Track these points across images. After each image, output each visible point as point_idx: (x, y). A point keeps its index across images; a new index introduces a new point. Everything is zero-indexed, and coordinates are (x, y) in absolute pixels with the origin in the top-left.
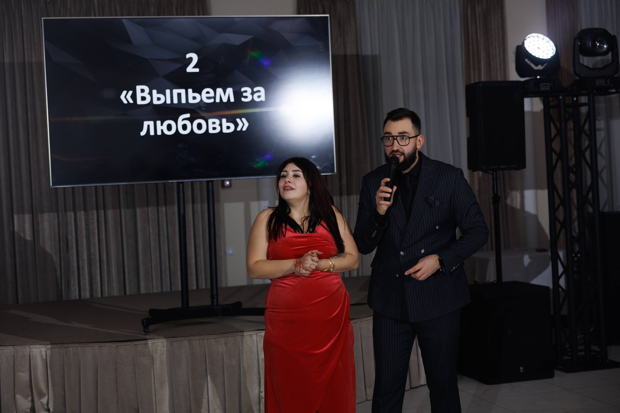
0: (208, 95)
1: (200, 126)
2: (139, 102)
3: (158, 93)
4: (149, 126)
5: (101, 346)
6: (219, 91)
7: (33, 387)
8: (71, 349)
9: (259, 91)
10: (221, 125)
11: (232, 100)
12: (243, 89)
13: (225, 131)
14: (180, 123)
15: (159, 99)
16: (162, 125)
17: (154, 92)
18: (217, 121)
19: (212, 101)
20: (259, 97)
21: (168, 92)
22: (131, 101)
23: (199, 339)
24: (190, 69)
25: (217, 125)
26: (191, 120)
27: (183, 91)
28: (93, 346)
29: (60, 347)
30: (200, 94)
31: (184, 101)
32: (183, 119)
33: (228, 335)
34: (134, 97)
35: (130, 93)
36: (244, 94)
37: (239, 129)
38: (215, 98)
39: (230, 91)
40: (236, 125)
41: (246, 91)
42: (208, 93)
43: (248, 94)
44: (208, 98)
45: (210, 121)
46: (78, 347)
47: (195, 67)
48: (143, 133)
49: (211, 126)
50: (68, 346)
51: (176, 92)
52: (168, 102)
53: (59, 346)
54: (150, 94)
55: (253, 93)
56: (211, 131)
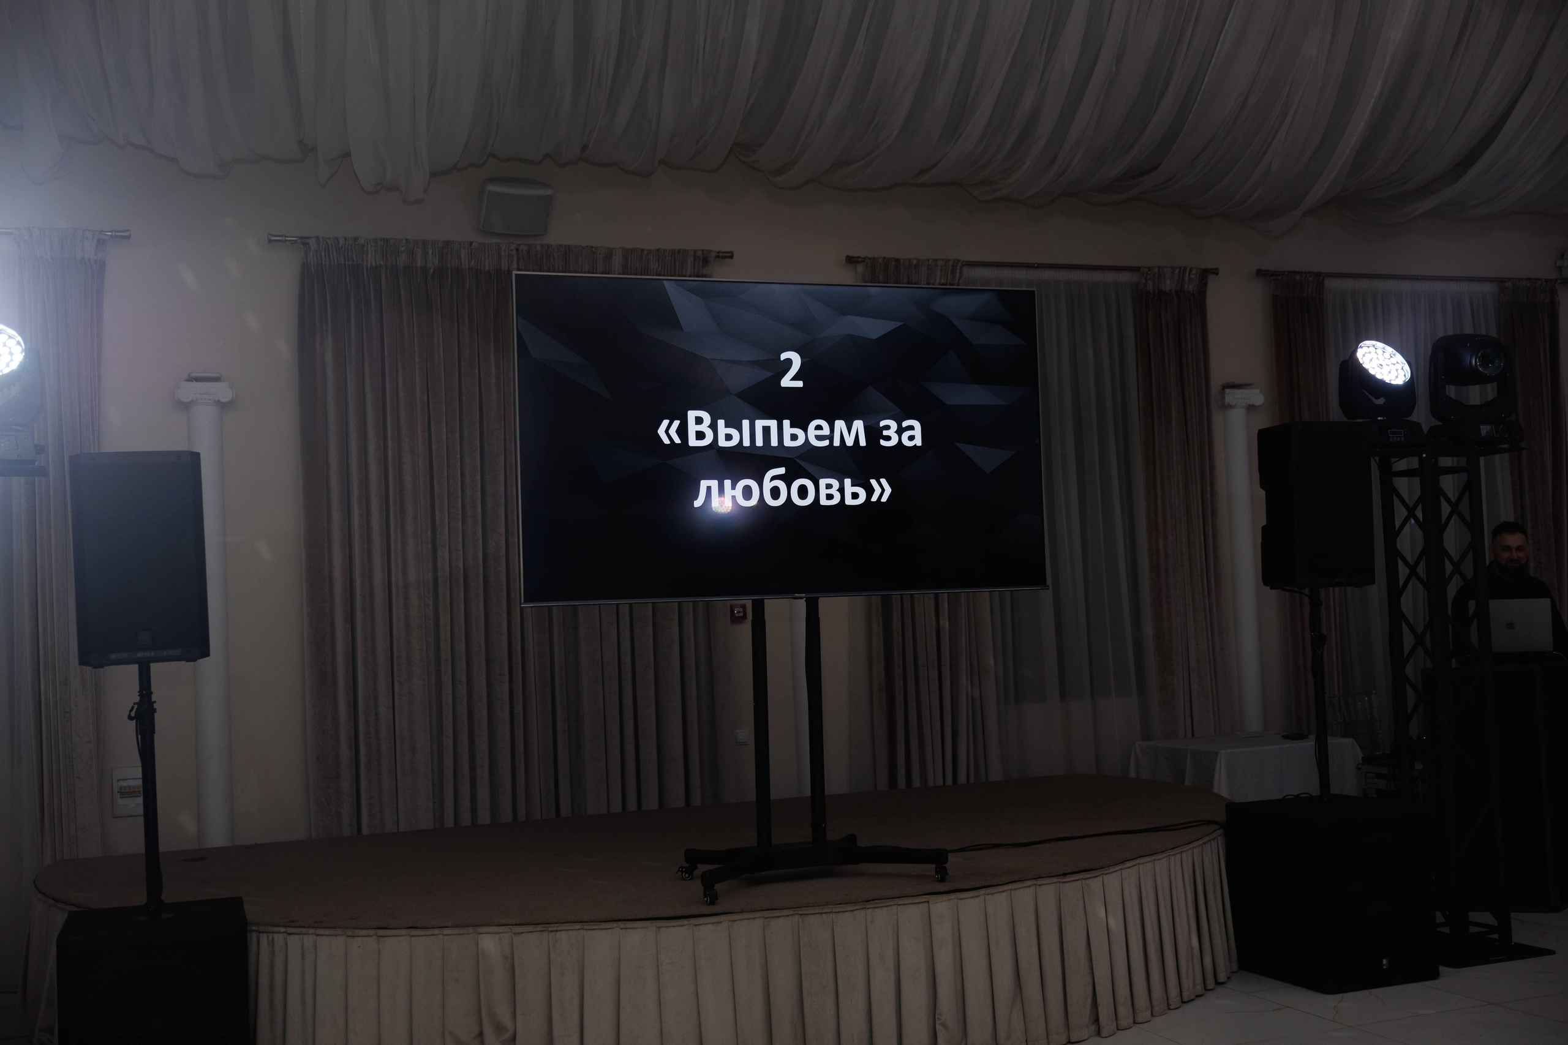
0: (819, 433)
1: (803, 492)
2: (693, 442)
3: (726, 426)
4: (709, 488)
5: (626, 928)
6: (840, 424)
7: (484, 1013)
8: (564, 934)
9: (911, 428)
10: (841, 490)
11: (863, 442)
12: (883, 423)
13: (849, 501)
14: (768, 485)
15: (729, 437)
16: (733, 487)
17: (721, 423)
18: (836, 484)
19: (826, 443)
20: (911, 438)
21: (746, 423)
22: (677, 440)
23: (822, 913)
24: (786, 382)
25: (834, 491)
26: (788, 479)
27: (773, 424)
28: (610, 929)
29: (542, 931)
30: (805, 430)
31: (774, 442)
32: (773, 478)
33: (877, 903)
34: (683, 431)
35: (676, 423)
36: (885, 433)
37: (874, 499)
38: (831, 438)
39: (858, 425)
40: (870, 491)
41: (888, 427)
42: (819, 427)
43: (892, 432)
44: (818, 438)
45: (823, 482)
46: (578, 929)
47: (794, 379)
48: (698, 503)
49: (823, 492)
50: (558, 929)
51: (760, 424)
52: (747, 443)
53: (540, 928)
54: (713, 426)
55: (900, 431)
56: (824, 502)
